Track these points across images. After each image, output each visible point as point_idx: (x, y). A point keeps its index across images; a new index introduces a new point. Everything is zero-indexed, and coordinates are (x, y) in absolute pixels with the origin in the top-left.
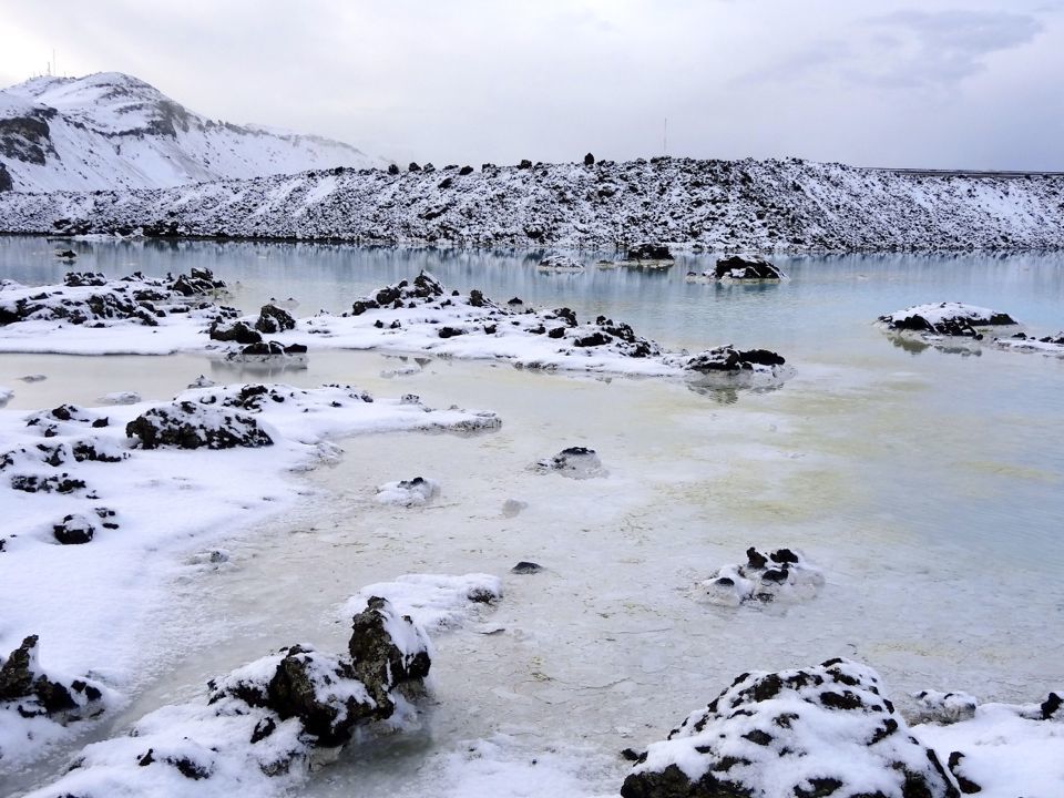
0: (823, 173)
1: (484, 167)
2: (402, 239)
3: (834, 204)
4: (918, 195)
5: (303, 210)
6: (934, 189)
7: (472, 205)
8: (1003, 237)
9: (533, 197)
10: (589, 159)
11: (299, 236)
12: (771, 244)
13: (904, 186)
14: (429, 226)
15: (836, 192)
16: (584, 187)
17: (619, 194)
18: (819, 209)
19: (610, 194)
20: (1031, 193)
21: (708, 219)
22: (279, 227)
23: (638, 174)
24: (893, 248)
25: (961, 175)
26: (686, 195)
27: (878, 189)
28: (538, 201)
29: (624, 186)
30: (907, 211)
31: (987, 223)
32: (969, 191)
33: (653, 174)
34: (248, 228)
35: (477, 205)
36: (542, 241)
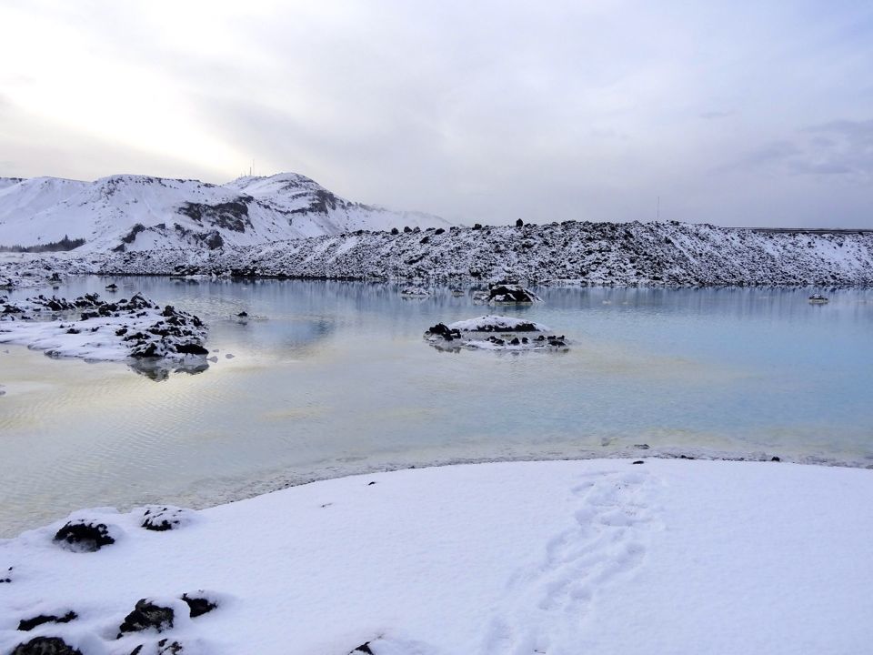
0: (694, 231)
1: (451, 229)
2: (392, 277)
3: (698, 252)
4: (769, 247)
5: (334, 259)
6: (782, 242)
7: (439, 255)
8: (832, 276)
9: (478, 249)
10: (519, 223)
11: (328, 276)
12: (636, 281)
13: (758, 240)
14: (410, 269)
15: (701, 244)
16: (514, 241)
17: (536, 247)
18: (684, 256)
19: (529, 246)
20: (861, 245)
21: (595, 263)
22: (318, 270)
23: (551, 233)
24: (741, 284)
25: (804, 232)
26: (582, 246)
27: (736, 242)
28: (481, 252)
29: (540, 241)
30: (757, 257)
31: (820, 266)
32: (809, 243)
33: (561, 233)
34: (299, 270)
35: (442, 255)
36: (480, 279)
